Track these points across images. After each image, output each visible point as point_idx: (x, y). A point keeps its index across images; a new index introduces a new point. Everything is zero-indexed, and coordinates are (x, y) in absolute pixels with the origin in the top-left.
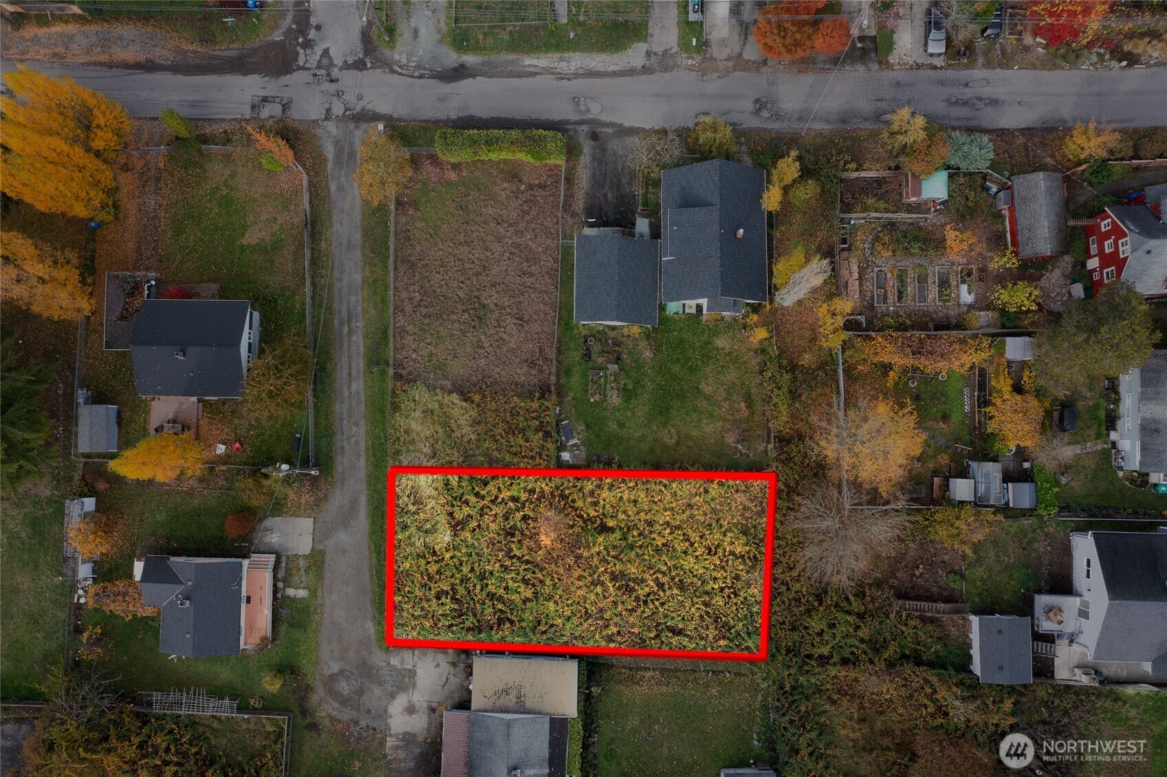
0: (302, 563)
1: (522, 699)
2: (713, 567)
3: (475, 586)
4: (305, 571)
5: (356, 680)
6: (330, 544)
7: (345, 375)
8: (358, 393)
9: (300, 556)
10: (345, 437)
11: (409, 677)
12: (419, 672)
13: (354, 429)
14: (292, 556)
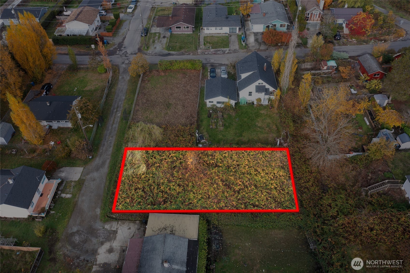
0: (73, 184)
1: (174, 232)
2: (270, 179)
3: (154, 188)
4: (73, 187)
5: (84, 235)
6: (88, 177)
7: (111, 123)
8: (115, 128)
9: (73, 181)
10: (106, 141)
11: (113, 234)
12: (119, 232)
13: (110, 138)
14: (69, 181)
